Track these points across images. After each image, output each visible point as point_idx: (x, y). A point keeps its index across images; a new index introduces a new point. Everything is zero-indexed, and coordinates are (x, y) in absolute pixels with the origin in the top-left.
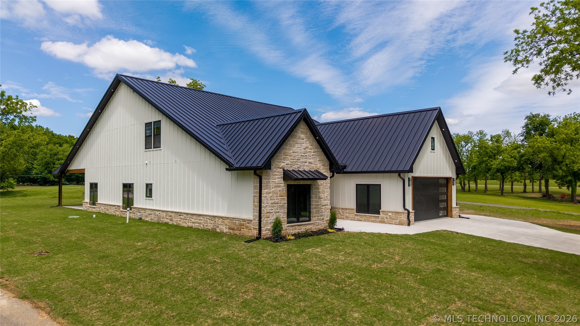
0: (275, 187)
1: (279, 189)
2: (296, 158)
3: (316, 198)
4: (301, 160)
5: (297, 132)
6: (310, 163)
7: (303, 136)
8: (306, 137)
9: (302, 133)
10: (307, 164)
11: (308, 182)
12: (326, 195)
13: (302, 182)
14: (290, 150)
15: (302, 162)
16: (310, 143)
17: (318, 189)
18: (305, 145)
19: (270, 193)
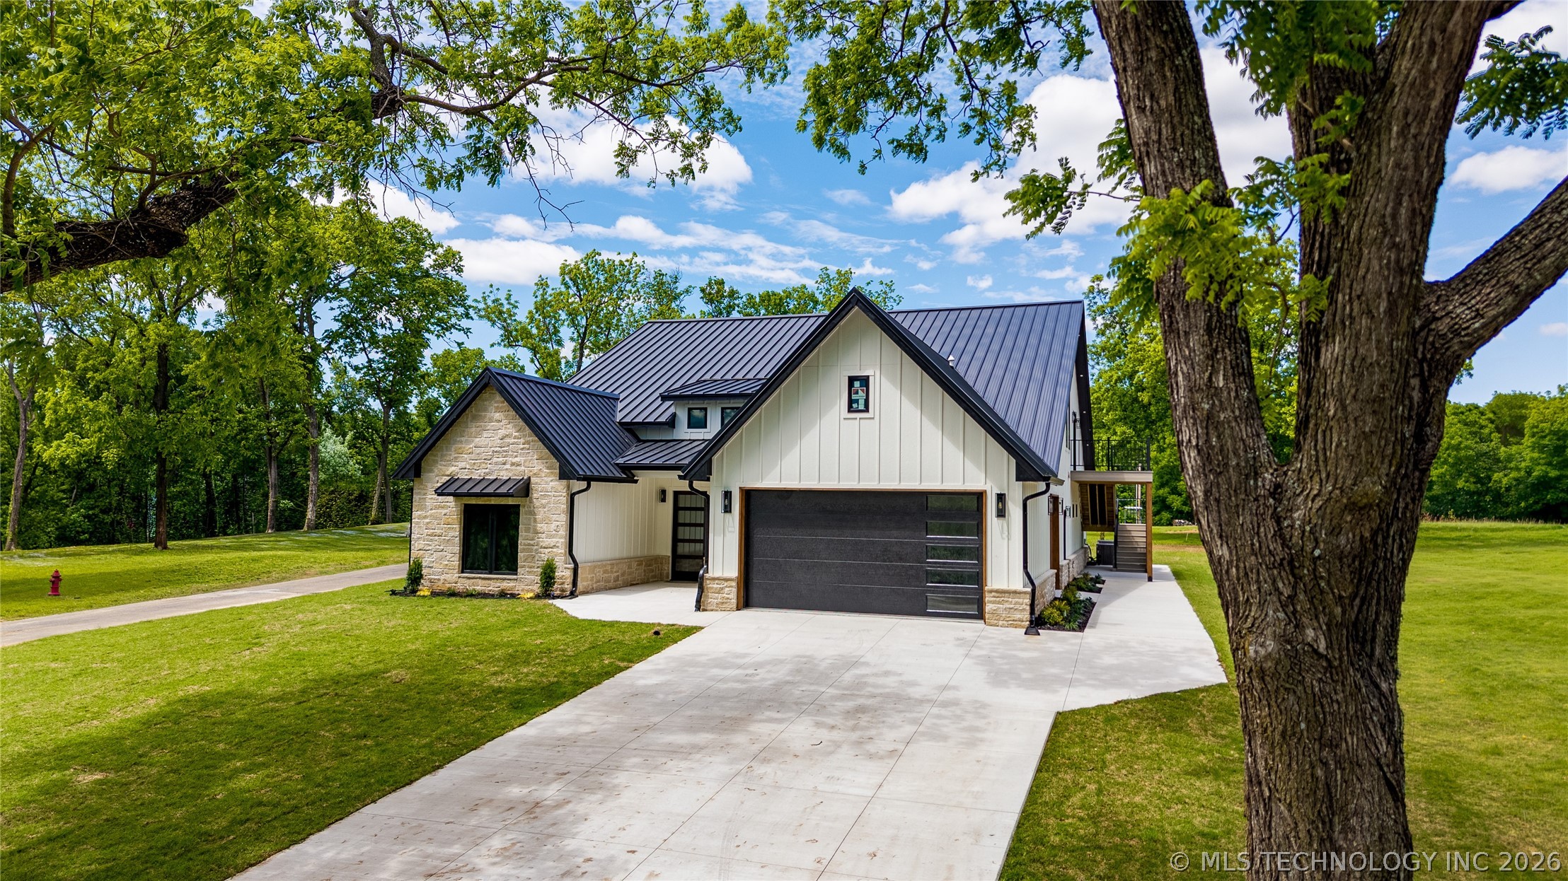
0: (436, 508)
1: (444, 511)
2: (483, 456)
3: (527, 530)
4: (495, 460)
5: (485, 410)
6: (513, 464)
7: (497, 416)
8: (506, 417)
9: (498, 410)
10: (508, 466)
11: (510, 501)
12: (553, 526)
13: (494, 501)
14: (468, 442)
15: (496, 463)
16: (515, 426)
17: (533, 513)
18: (502, 432)
19: (425, 517)
